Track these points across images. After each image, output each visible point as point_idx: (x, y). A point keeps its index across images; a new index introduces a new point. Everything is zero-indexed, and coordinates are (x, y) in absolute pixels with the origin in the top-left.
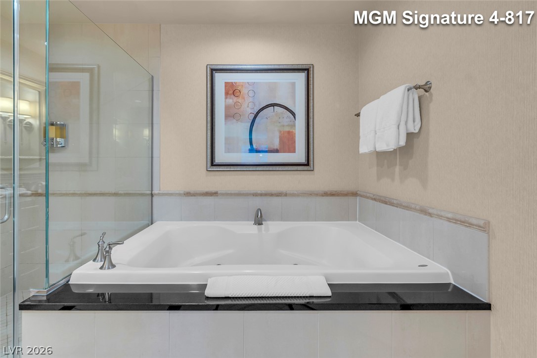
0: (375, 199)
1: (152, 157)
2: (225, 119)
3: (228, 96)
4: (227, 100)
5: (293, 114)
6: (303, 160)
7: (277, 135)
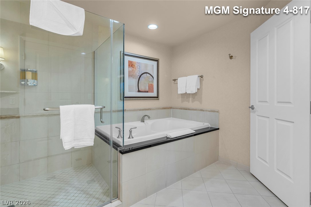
0: (181, 109)
1: (94, 93)
2: (129, 77)
3: (130, 67)
4: (129, 69)
5: (153, 77)
6: (156, 96)
7: (148, 85)
